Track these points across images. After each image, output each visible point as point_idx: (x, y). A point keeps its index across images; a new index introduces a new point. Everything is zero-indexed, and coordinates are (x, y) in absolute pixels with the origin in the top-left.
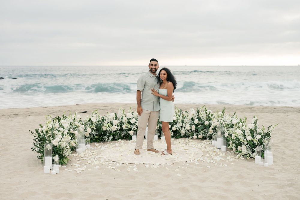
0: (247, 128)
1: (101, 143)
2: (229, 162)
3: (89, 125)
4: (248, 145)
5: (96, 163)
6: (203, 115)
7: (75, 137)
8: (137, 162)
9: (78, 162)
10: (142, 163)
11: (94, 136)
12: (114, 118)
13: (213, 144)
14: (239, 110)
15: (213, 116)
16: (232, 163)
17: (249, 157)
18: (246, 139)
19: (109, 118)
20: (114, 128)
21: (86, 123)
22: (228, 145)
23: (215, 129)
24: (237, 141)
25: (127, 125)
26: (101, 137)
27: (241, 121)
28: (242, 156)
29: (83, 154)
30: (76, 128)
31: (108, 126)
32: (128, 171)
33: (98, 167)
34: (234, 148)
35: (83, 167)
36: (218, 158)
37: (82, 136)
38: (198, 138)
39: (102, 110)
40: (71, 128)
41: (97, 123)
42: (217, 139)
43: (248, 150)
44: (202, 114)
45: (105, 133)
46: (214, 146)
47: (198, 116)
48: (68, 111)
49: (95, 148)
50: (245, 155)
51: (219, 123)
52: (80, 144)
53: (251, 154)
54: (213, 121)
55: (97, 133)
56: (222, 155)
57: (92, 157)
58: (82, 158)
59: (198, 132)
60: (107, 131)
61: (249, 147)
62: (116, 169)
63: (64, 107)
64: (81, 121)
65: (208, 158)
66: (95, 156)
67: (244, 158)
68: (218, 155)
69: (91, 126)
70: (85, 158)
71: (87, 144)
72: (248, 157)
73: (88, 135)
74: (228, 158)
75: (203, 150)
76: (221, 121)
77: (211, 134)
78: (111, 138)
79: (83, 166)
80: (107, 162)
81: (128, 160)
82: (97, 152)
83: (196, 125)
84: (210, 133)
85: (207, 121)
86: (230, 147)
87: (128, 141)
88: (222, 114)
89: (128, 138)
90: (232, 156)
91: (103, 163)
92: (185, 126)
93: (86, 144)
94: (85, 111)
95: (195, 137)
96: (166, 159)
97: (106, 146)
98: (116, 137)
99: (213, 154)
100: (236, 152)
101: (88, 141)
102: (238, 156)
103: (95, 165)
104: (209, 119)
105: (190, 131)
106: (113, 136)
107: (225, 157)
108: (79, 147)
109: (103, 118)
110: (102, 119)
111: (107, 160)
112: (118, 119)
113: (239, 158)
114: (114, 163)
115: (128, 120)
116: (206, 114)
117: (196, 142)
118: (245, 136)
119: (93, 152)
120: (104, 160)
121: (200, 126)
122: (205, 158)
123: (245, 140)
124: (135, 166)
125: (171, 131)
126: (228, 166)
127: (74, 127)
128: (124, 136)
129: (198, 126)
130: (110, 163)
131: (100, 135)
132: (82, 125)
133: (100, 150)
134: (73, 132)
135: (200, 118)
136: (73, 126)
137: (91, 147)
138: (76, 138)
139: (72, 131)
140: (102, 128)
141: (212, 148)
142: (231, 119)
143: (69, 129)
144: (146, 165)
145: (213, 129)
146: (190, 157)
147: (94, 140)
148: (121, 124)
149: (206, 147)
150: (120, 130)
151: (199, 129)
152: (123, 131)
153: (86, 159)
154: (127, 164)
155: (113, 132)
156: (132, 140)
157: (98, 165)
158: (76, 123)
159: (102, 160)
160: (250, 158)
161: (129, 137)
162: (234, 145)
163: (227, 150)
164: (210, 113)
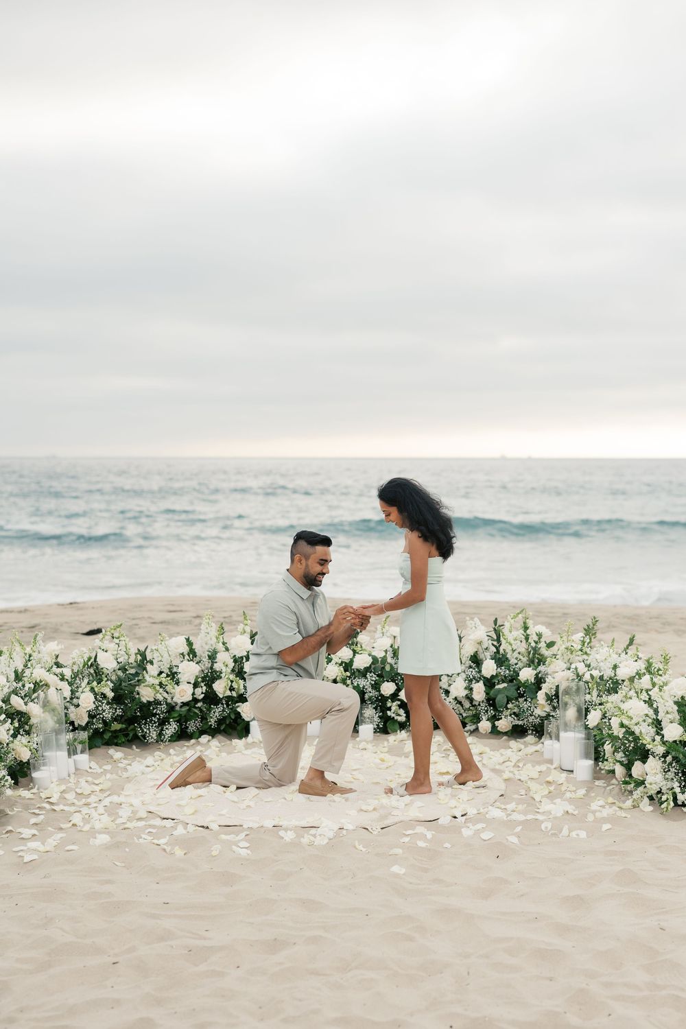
0: (666, 695)
1: (134, 747)
2: (596, 820)
3: (86, 681)
4: (669, 759)
5: (98, 826)
6: (514, 644)
7: (31, 727)
8: (250, 822)
9: (33, 820)
10: (269, 824)
11: (104, 722)
12: (182, 654)
13: (547, 756)
14: (669, 624)
15: (554, 649)
16: (606, 827)
17: (672, 804)
18: (663, 736)
19: (166, 655)
20: (183, 693)
21: (75, 675)
22: (598, 757)
23: (557, 695)
24: (629, 741)
25: (232, 682)
26: (132, 727)
27: (648, 668)
28: (646, 800)
29: (54, 792)
30: (35, 691)
31: (161, 684)
32: (214, 853)
33: (103, 839)
34: (620, 771)
35: (50, 841)
36: (558, 808)
37: (56, 722)
38: (495, 732)
39: (162, 623)
40: (15, 692)
41: (120, 673)
42: (562, 734)
43: (670, 775)
44: (512, 642)
45: (147, 710)
46: (551, 762)
47: (498, 649)
48: (33, 627)
49: (108, 767)
50: (659, 796)
51: (570, 675)
52: (46, 754)
53: (678, 790)
54: (552, 666)
55: (119, 712)
56: (573, 795)
57: (89, 800)
58: (51, 804)
59: (495, 709)
60: (157, 703)
61: (670, 764)
62: (168, 849)
63: (20, 612)
64: (58, 665)
65: (520, 807)
66: (102, 796)
67: (651, 808)
68: (561, 795)
69: (95, 683)
70: (61, 807)
71: (75, 753)
72: (669, 804)
73: (84, 720)
74: (595, 806)
75: (507, 775)
76: (576, 669)
77: (544, 714)
78: (172, 728)
79: (50, 837)
80: (140, 819)
81: (223, 812)
82: (109, 784)
83: (489, 683)
84: (538, 712)
85: (530, 667)
86: (606, 766)
87: (236, 742)
88: (583, 642)
89: (235, 729)
90: (611, 800)
91: (126, 826)
92: (450, 685)
93: (72, 752)
94: (95, 627)
95: (485, 725)
96: (364, 808)
97: (149, 760)
98: (192, 726)
99: (539, 792)
100: (626, 783)
101: (81, 742)
102: (631, 800)
103: (93, 833)
104: (536, 659)
105: (467, 704)
106: (178, 721)
107: (583, 803)
108: (44, 764)
109: (143, 655)
110: (139, 658)
111: (143, 814)
112: (197, 659)
113: (634, 807)
114: (168, 823)
115: (235, 661)
116: (527, 639)
117: (485, 746)
118: (658, 724)
119: (97, 782)
120: (133, 812)
121: (505, 685)
122: (508, 807)
123: (658, 738)
124: (242, 835)
125: (395, 704)
126: (588, 837)
127: (26, 688)
128: (220, 722)
129: (497, 687)
130: (151, 826)
131: (131, 720)
132: (62, 679)
133: (125, 775)
134: (23, 708)
135: (504, 655)
136: (24, 686)
137: (93, 764)
138: (34, 730)
139: (17, 702)
140: (138, 694)
141: (543, 768)
142: (614, 659)
143: (9, 696)
144: (282, 833)
145: (549, 698)
146: (453, 803)
147: (107, 736)
148: (210, 677)
149: (521, 765)
150: (203, 700)
151: (500, 699)
152: (216, 704)
153: (66, 808)
154: (214, 826)
155: (178, 708)
156: (250, 739)
157: (106, 830)
158: (39, 673)
159: (124, 813)
160: (676, 805)
161: (239, 728)
162: (620, 756)
163: (597, 774)
164: (540, 636)
